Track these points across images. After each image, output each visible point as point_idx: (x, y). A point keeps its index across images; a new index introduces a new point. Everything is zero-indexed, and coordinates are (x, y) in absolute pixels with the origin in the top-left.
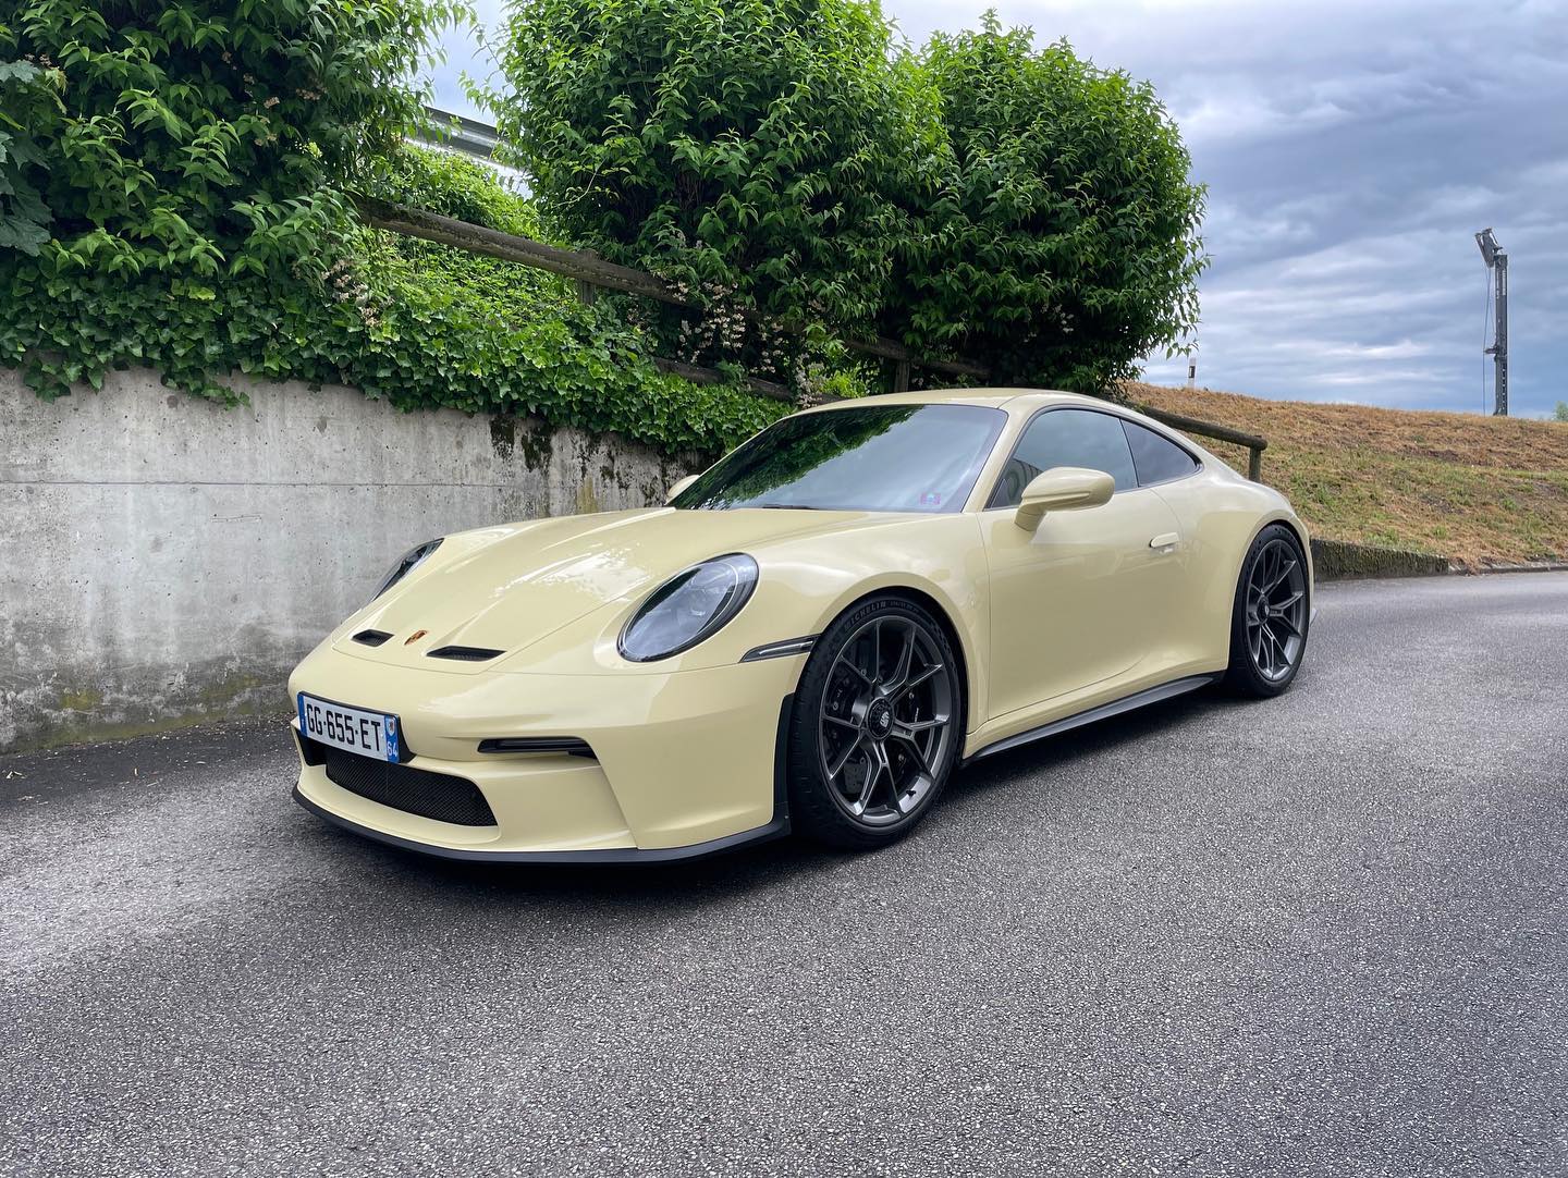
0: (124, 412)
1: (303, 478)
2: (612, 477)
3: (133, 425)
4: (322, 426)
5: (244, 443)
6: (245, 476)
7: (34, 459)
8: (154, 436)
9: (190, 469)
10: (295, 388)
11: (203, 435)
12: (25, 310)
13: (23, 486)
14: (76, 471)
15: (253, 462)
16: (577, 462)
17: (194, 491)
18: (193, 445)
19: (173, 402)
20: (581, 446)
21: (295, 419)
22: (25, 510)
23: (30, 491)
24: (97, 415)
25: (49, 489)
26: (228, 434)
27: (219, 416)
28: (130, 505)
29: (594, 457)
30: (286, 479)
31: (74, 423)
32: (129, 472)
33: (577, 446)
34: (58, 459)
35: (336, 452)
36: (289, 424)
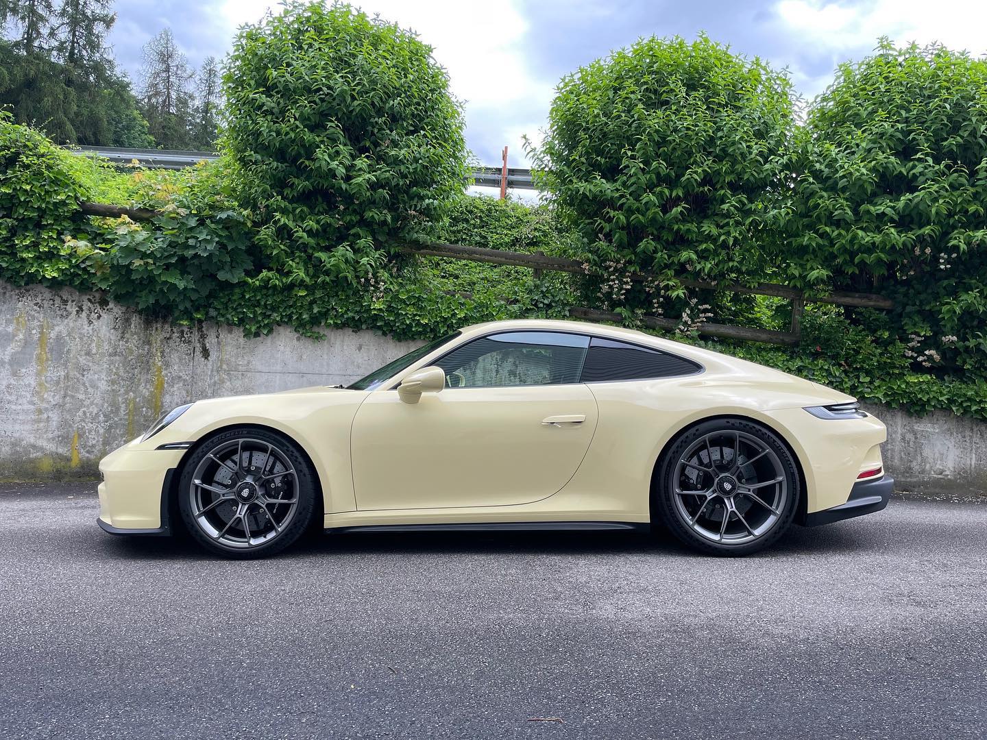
0: (280, 343)
1: (349, 372)
2: (515, 376)
3: (282, 348)
4: (360, 348)
5: (325, 357)
6: (324, 371)
7: (246, 362)
8: (290, 353)
9: (302, 367)
10: (349, 331)
11: (309, 353)
12: (240, 304)
13: (240, 373)
14: (260, 368)
15: (328, 365)
16: (494, 367)
17: (303, 377)
18: (304, 357)
19: (298, 339)
20: (497, 358)
21: (348, 346)
22: (240, 382)
23: (243, 375)
24: (269, 344)
25: (249, 374)
26: (319, 352)
27: (316, 344)
28: (278, 382)
29: (505, 364)
30: (341, 373)
31: (261, 348)
32: (279, 368)
33: (494, 359)
34: (254, 363)
35: (365, 361)
36: (345, 347)
